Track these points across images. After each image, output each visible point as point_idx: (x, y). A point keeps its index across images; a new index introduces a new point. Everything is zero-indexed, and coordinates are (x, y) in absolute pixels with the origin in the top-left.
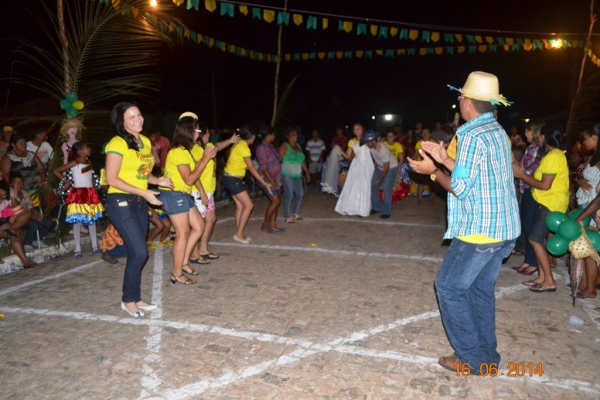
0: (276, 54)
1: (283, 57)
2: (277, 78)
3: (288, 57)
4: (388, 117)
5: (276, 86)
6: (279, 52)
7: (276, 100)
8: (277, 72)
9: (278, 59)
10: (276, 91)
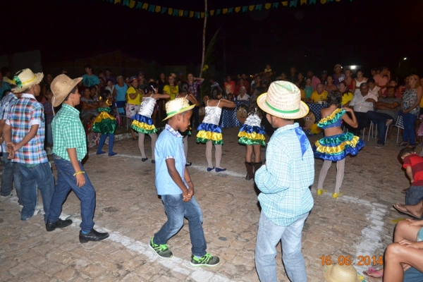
0: (203, 11)
1: (209, 13)
2: (204, 31)
3: (212, 12)
4: (353, 67)
5: (204, 38)
6: (206, 9)
7: (204, 49)
8: (205, 26)
9: (204, 15)
10: (204, 42)
